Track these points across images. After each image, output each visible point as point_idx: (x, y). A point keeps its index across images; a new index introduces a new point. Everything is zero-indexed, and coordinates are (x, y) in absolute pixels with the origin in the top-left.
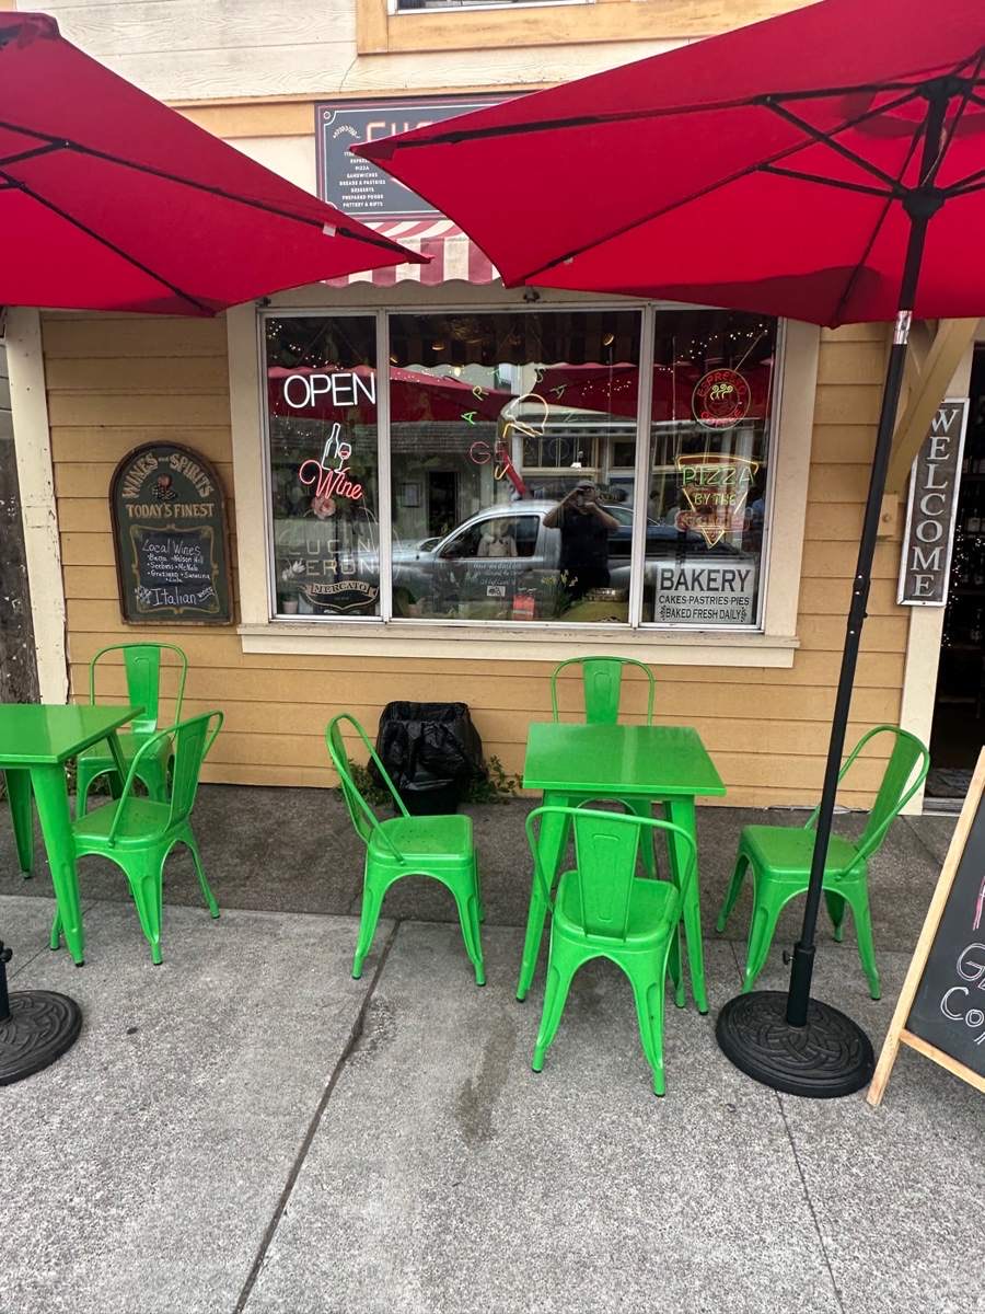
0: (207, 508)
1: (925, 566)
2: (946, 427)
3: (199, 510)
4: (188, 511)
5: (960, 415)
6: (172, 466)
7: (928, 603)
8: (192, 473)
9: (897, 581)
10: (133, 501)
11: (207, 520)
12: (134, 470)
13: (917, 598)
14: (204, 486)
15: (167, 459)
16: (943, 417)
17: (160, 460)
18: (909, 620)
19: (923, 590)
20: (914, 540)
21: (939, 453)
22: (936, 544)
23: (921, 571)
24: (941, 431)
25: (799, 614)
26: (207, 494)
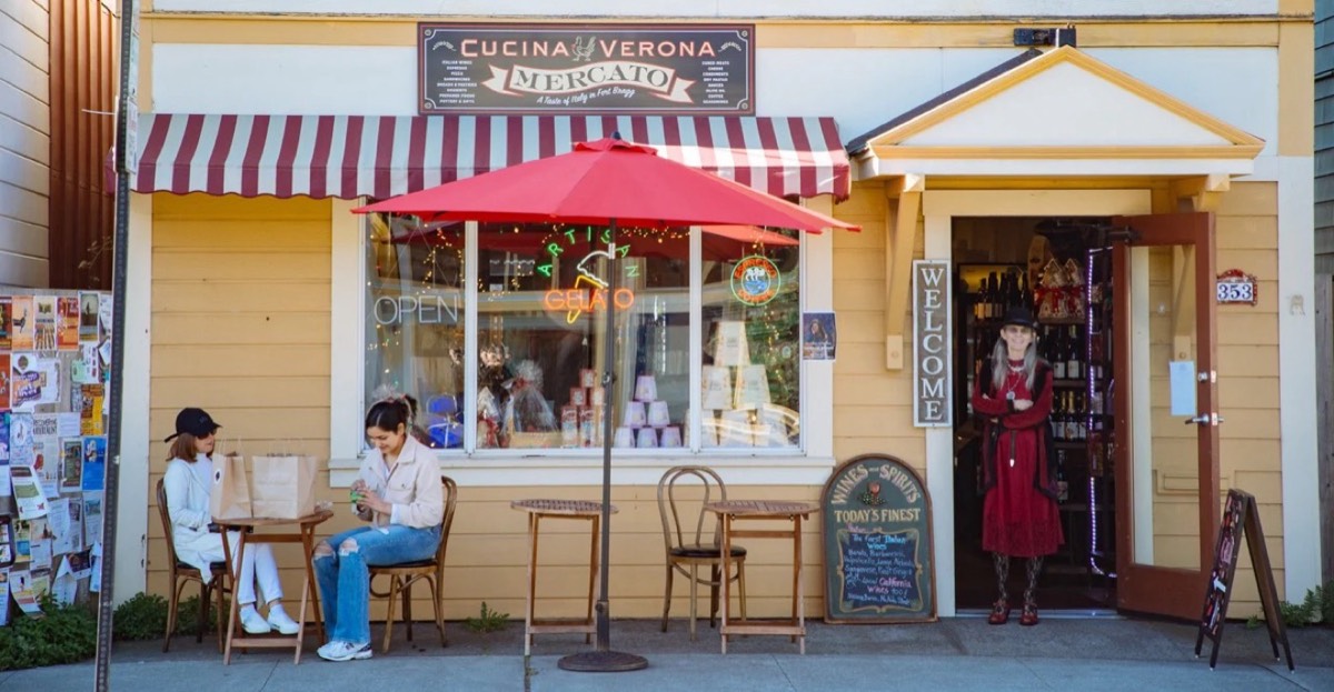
0: (914, 513)
1: (933, 394)
2: (936, 283)
3: (905, 514)
4: (895, 515)
5: (945, 273)
6: (881, 475)
7: (937, 425)
8: (901, 480)
9: (912, 406)
10: (840, 507)
11: (913, 524)
12: (845, 479)
13: (928, 421)
14: (911, 493)
15: (877, 469)
16: (933, 275)
17: (871, 470)
18: (925, 438)
19: (933, 414)
20: (921, 373)
21: (933, 302)
22: (939, 376)
23: (930, 398)
24: (932, 286)
25: (834, 437)
26: (914, 499)
